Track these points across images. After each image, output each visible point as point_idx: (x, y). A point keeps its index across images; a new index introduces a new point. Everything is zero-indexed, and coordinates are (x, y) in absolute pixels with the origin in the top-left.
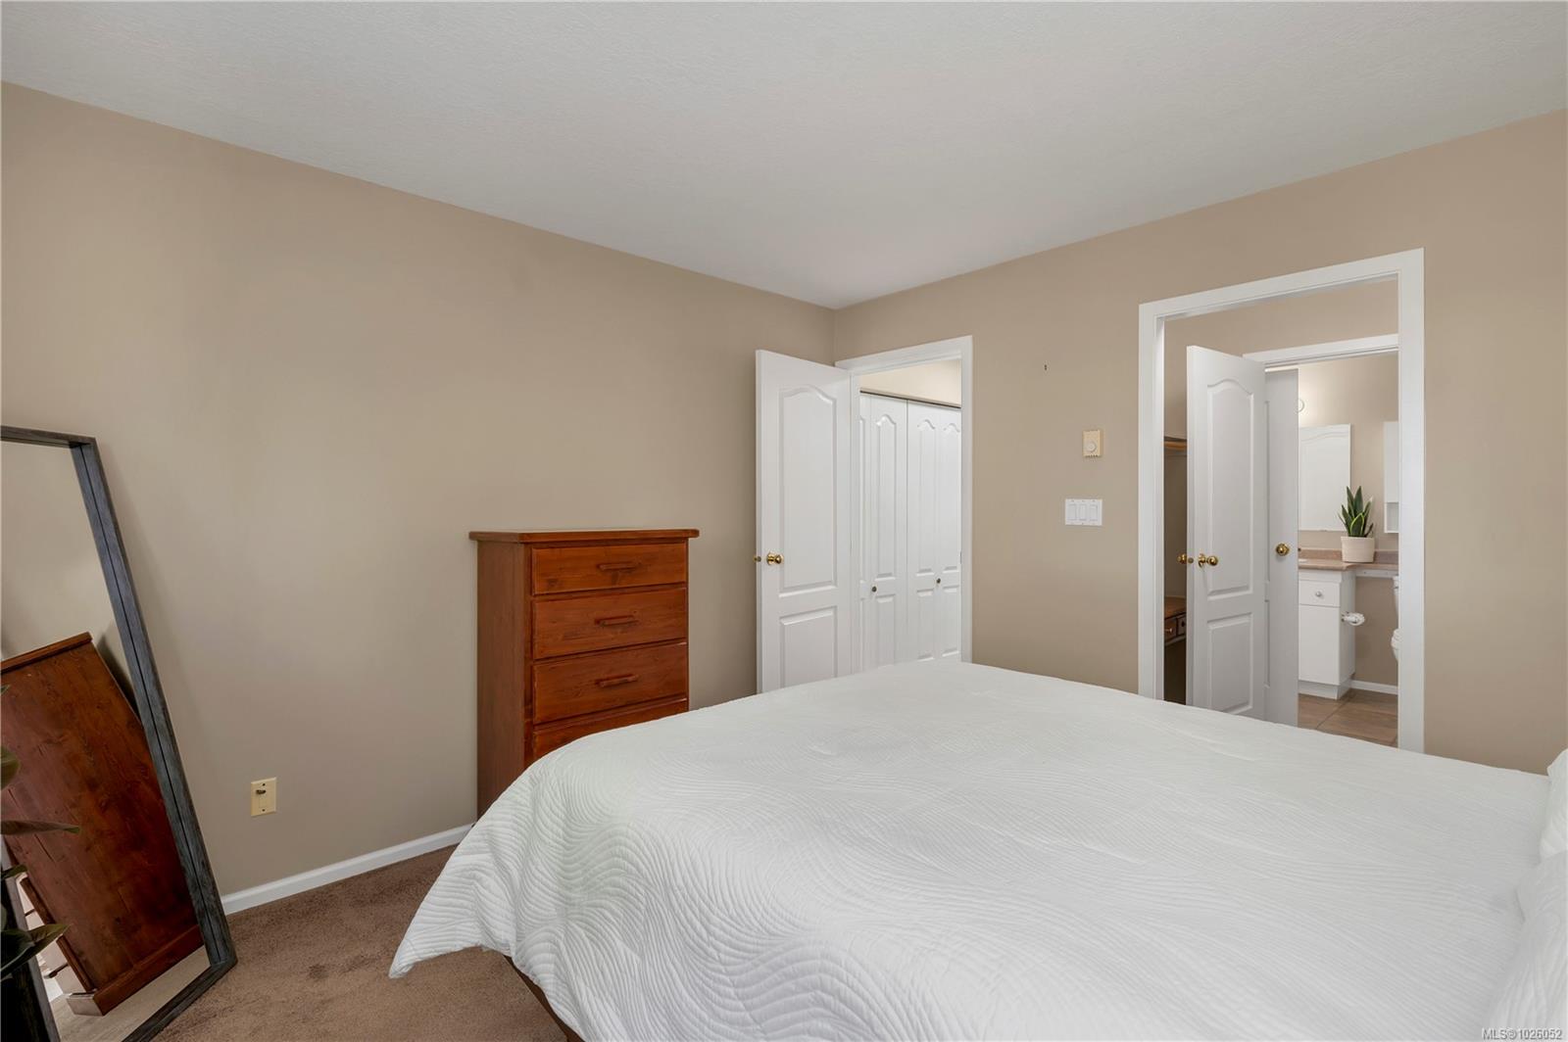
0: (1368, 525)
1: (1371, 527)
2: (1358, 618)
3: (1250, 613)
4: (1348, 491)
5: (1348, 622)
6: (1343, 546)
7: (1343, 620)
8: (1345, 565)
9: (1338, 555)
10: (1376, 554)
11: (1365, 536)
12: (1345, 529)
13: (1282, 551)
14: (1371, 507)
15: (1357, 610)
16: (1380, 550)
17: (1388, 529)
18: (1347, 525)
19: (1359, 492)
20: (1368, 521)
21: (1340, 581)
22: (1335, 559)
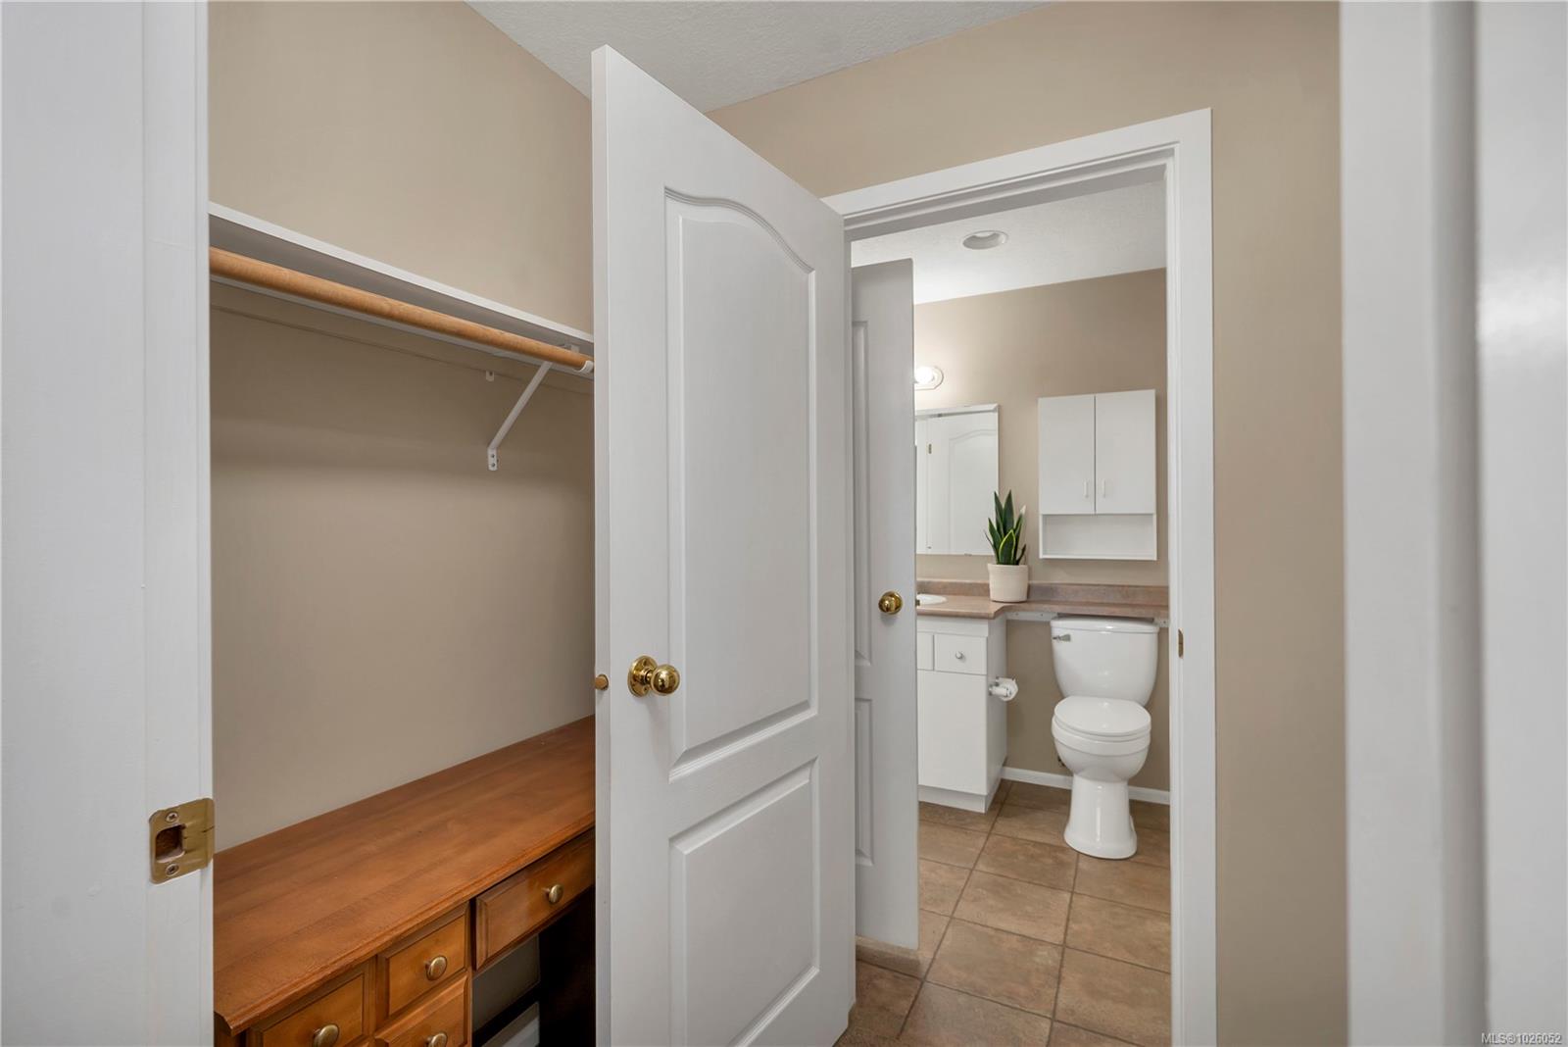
0: (1020, 547)
1: (1024, 550)
2: (1008, 689)
3: (814, 760)
4: (996, 498)
5: (997, 697)
6: (991, 576)
7: (990, 694)
8: (994, 608)
9: (983, 590)
10: (1030, 588)
11: (1017, 563)
12: (992, 553)
13: (889, 607)
14: (1023, 520)
15: (1009, 676)
16: (1034, 582)
17: (1044, 553)
18: (995, 547)
19: (1009, 497)
20: (1020, 543)
21: (987, 635)
22: (980, 595)
